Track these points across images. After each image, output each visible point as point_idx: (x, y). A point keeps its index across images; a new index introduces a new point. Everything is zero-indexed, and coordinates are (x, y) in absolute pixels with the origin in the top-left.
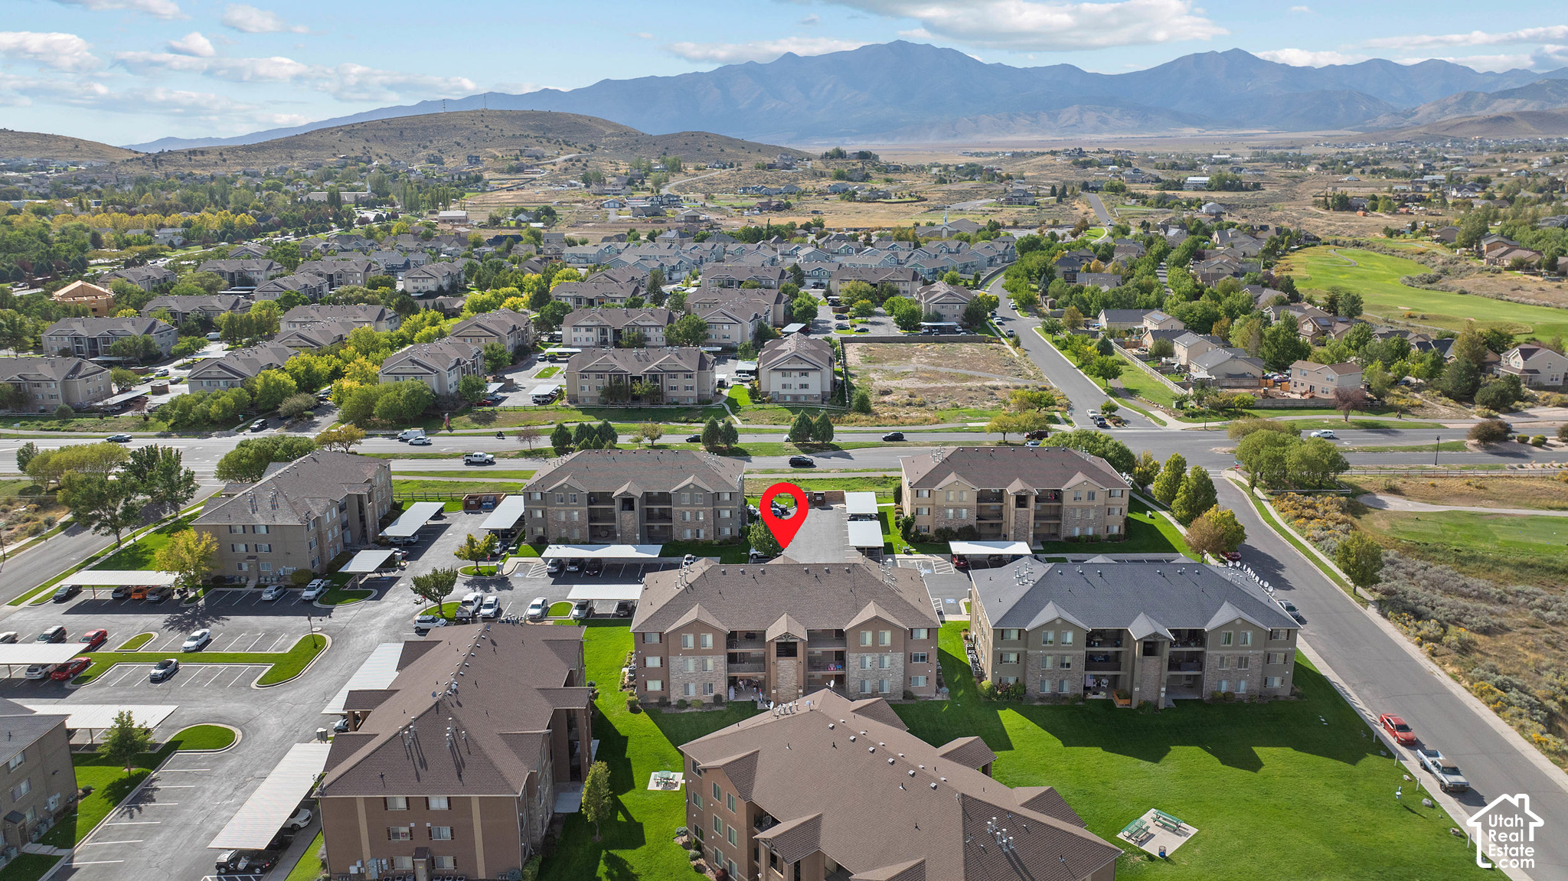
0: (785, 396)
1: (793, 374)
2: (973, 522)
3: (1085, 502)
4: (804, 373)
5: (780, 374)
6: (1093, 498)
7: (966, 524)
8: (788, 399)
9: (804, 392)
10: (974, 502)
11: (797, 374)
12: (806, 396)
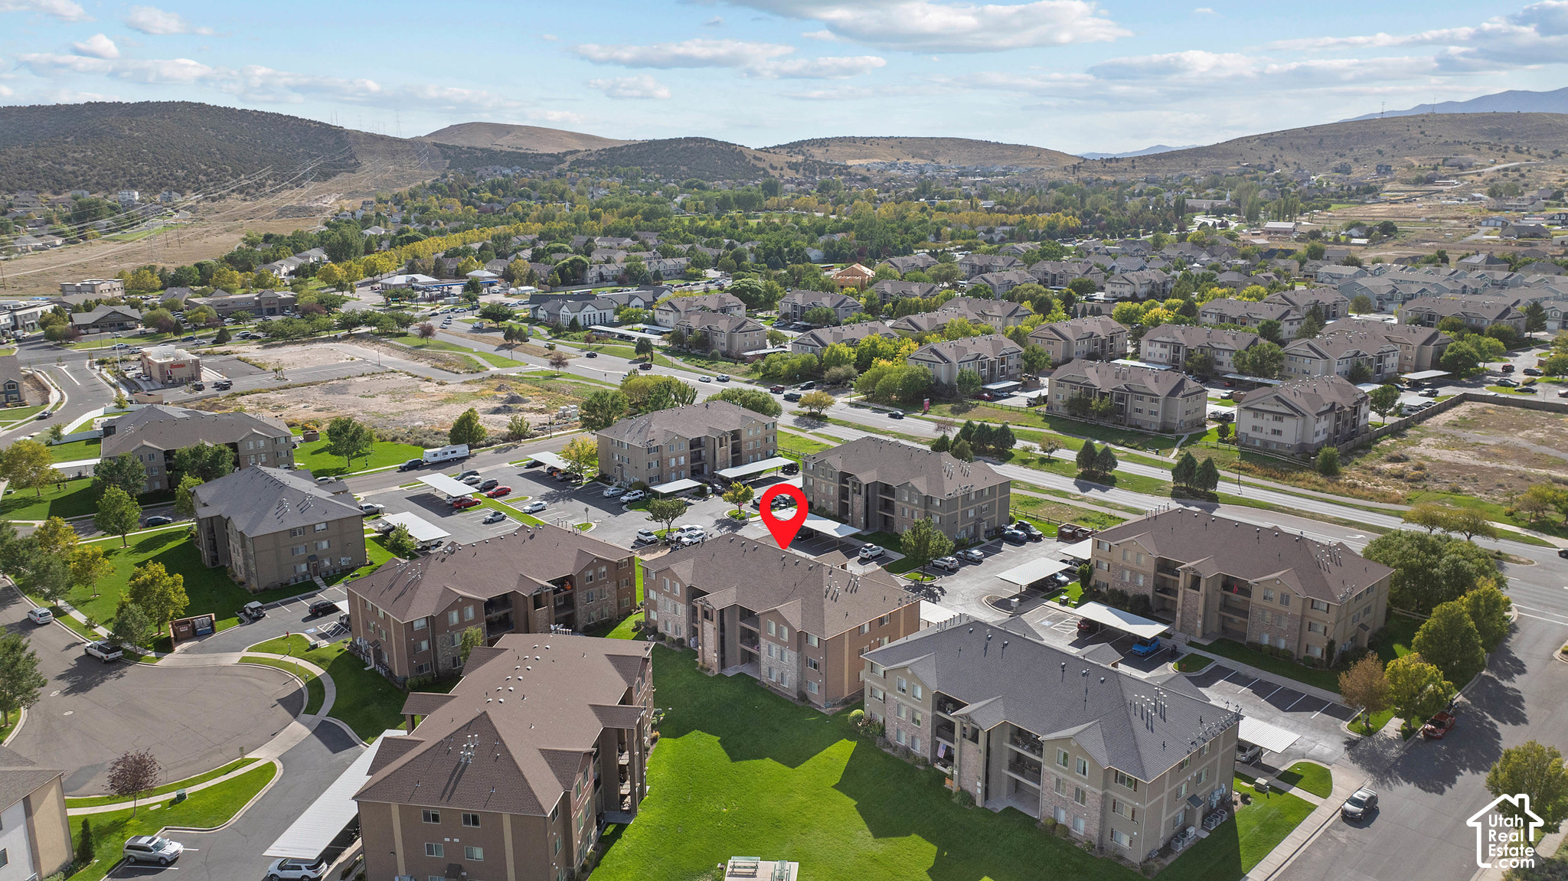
0: (1254, 440)
1: (1266, 416)
2: (1149, 591)
3: (1276, 605)
4: (1279, 417)
5: (1251, 413)
6: (1287, 604)
7: (1142, 592)
8: (1258, 444)
9: (1276, 438)
10: (1151, 569)
11: (1270, 417)
12: (1278, 444)
